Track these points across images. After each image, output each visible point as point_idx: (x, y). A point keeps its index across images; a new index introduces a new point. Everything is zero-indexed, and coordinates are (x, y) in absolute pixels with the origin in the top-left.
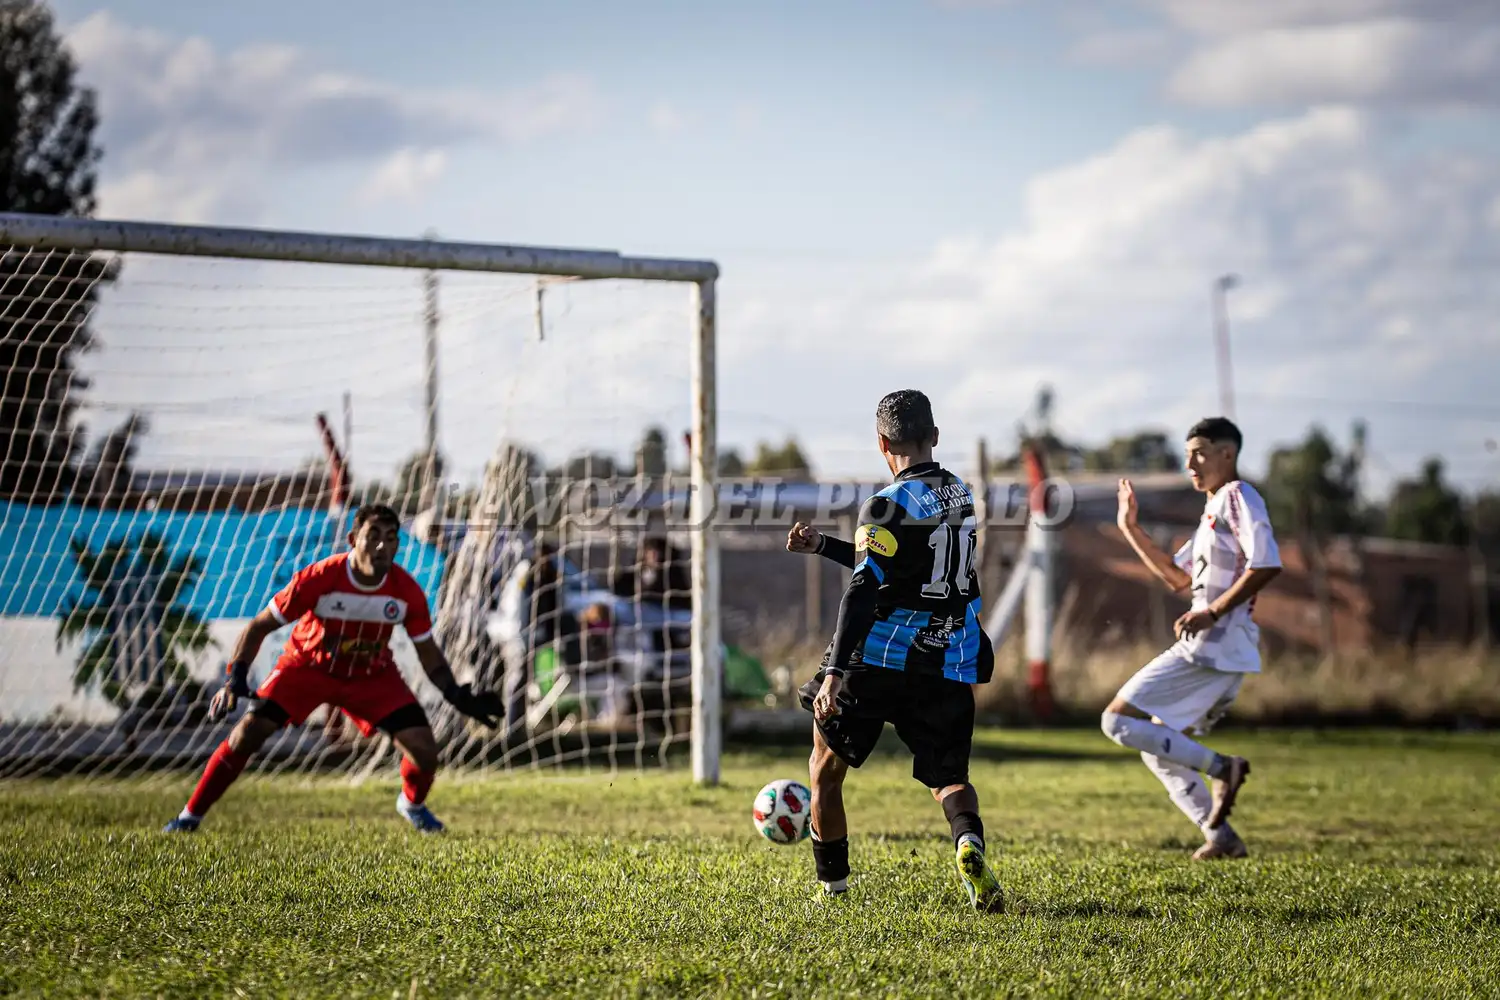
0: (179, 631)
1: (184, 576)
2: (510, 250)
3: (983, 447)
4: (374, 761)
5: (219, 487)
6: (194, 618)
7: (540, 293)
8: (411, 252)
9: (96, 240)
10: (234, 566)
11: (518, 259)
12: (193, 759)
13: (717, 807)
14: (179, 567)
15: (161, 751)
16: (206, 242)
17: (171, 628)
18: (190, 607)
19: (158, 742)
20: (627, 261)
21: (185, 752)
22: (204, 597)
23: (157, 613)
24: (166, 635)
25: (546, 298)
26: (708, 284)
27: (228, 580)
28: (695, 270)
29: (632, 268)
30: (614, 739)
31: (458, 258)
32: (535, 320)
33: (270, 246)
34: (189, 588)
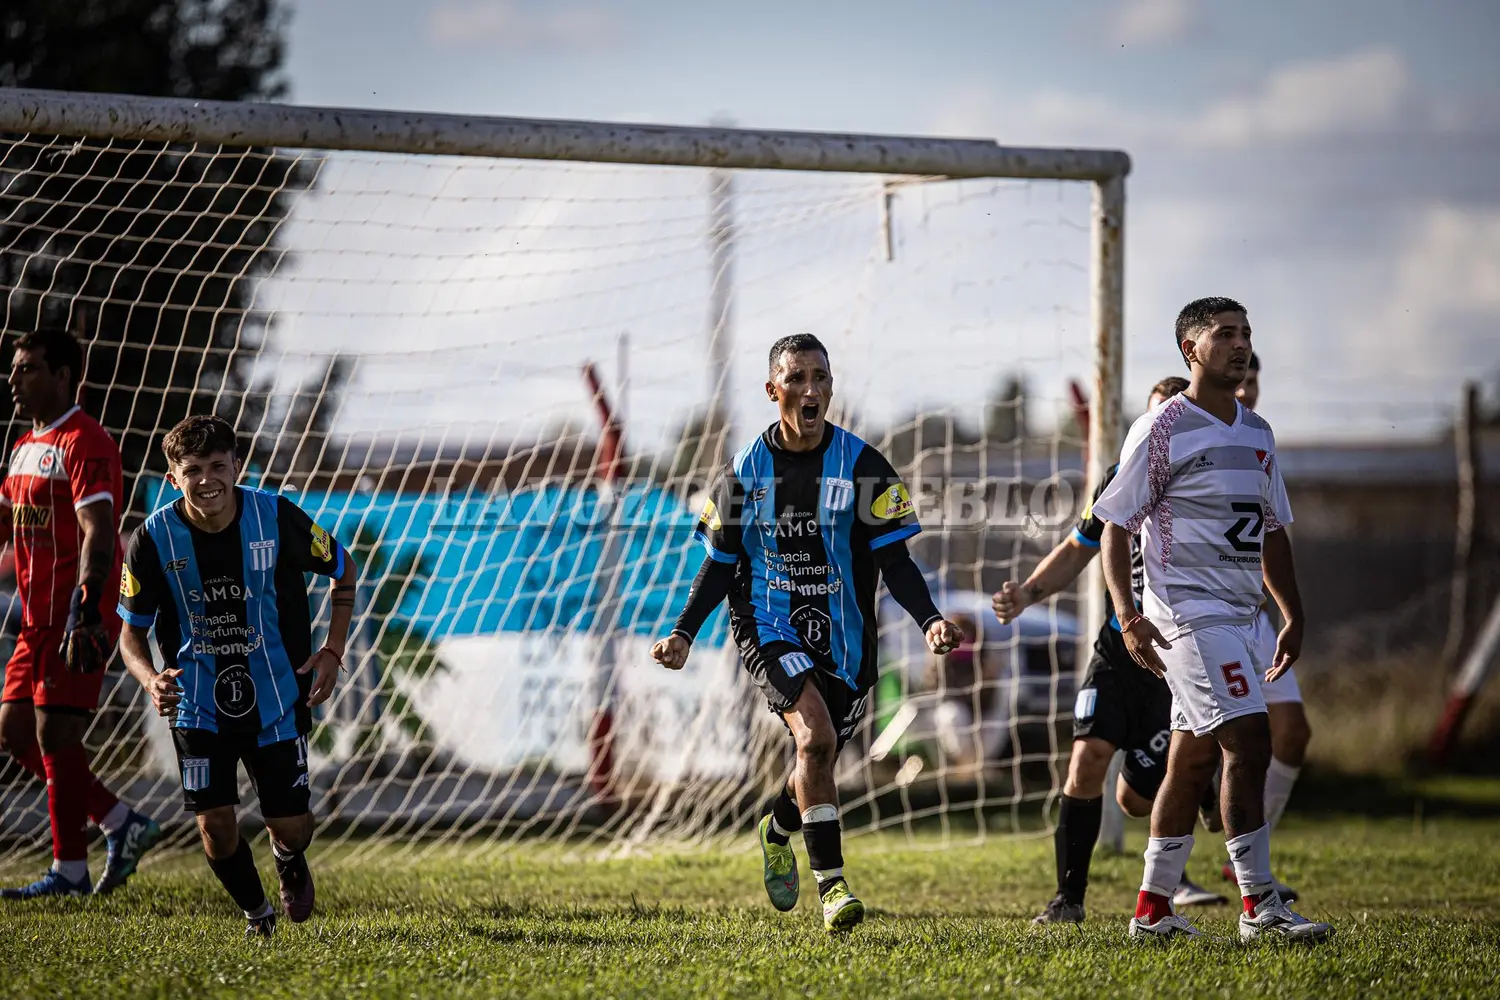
0: (399, 653)
1: (408, 579)
2: (850, 140)
3: (1473, 394)
4: (650, 819)
5: (460, 461)
6: (418, 636)
7: (889, 198)
8: (720, 145)
9: (305, 136)
10: (472, 565)
11: (863, 153)
12: (409, 824)
13: (1121, 884)
14: (404, 566)
15: (367, 812)
16: (450, 135)
17: (389, 650)
18: (414, 620)
19: (364, 797)
20: (1006, 151)
21: (399, 812)
22: (432, 608)
23: (373, 627)
24: (383, 657)
25: (895, 203)
26: (1114, 183)
27: (465, 582)
28: (1097, 163)
29: (1012, 160)
30: (982, 791)
31: (783, 152)
32: (883, 233)
33: (535, 140)
34: (413, 595)
